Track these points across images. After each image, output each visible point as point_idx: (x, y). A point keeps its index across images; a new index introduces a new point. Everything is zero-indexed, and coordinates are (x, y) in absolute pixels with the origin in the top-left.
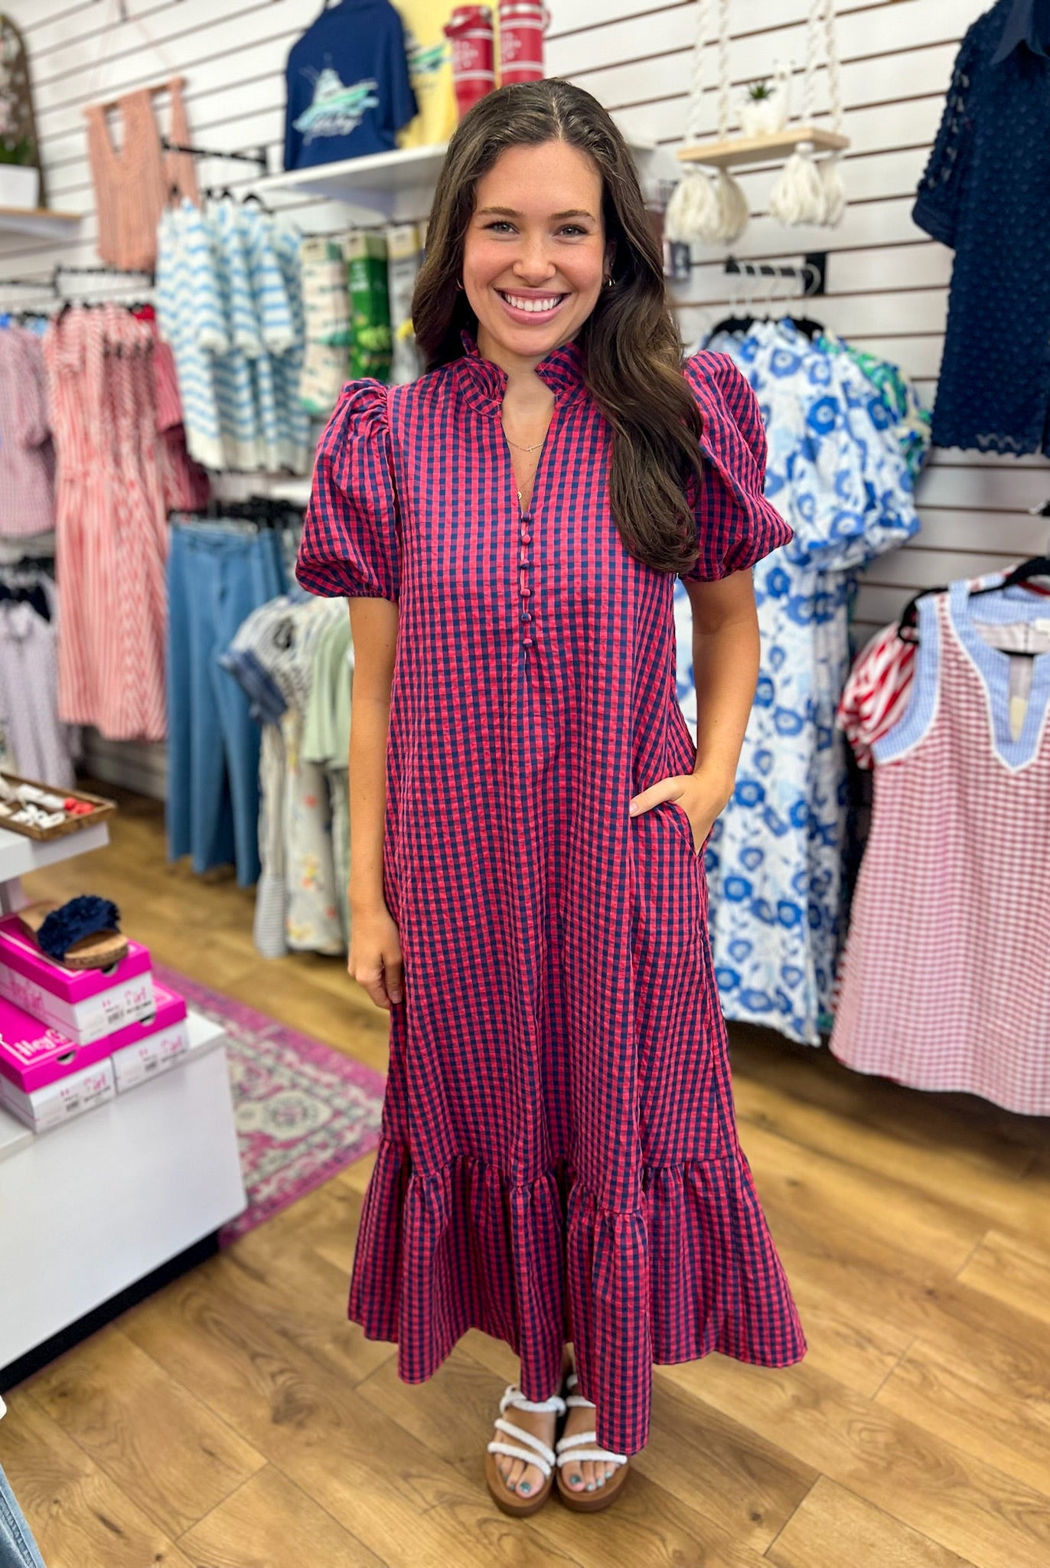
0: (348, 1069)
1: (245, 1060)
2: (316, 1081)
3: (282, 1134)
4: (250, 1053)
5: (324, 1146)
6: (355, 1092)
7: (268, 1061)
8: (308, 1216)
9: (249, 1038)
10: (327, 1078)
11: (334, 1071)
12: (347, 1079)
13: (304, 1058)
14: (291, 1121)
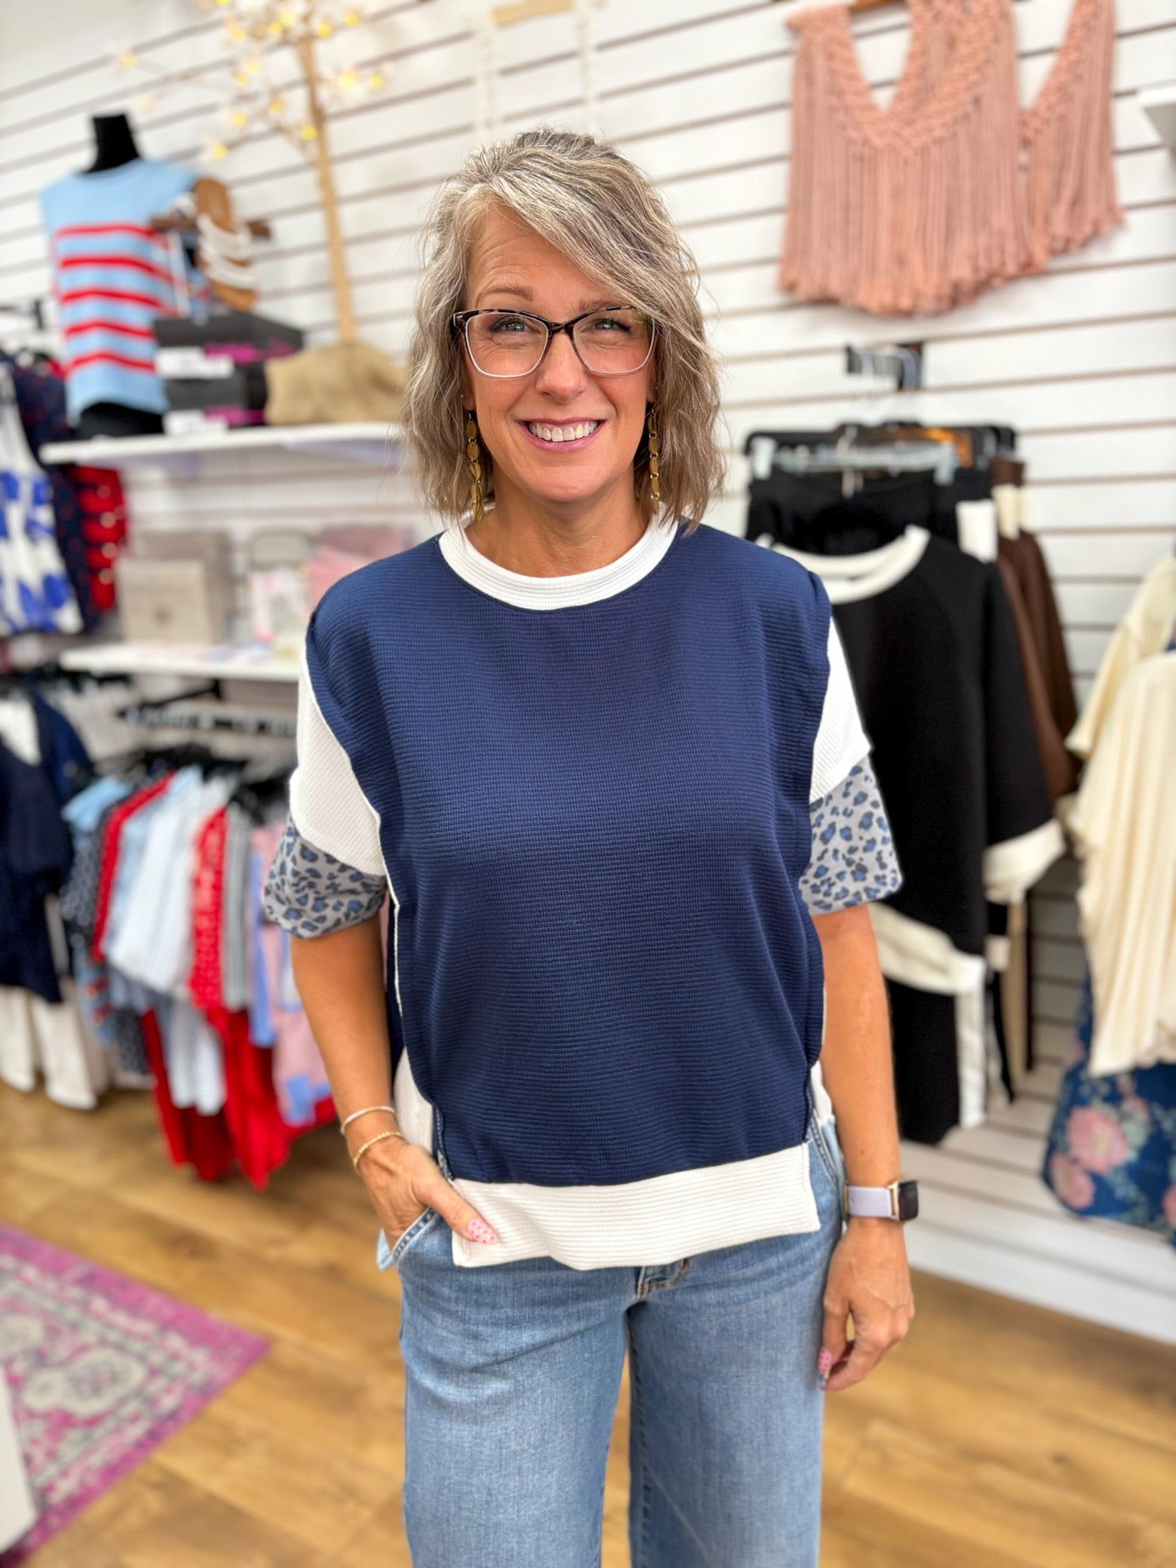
0: (168, 1312)
1: (44, 1315)
2: (128, 1333)
3: (84, 1408)
4: (50, 1305)
5: (135, 1419)
6: (175, 1342)
7: (72, 1314)
8: (115, 1515)
9: (51, 1285)
10: (144, 1327)
11: (153, 1317)
12: (167, 1325)
13: (116, 1303)
14: (97, 1389)
